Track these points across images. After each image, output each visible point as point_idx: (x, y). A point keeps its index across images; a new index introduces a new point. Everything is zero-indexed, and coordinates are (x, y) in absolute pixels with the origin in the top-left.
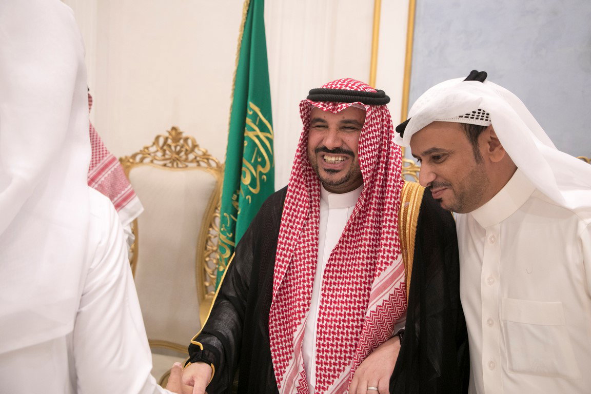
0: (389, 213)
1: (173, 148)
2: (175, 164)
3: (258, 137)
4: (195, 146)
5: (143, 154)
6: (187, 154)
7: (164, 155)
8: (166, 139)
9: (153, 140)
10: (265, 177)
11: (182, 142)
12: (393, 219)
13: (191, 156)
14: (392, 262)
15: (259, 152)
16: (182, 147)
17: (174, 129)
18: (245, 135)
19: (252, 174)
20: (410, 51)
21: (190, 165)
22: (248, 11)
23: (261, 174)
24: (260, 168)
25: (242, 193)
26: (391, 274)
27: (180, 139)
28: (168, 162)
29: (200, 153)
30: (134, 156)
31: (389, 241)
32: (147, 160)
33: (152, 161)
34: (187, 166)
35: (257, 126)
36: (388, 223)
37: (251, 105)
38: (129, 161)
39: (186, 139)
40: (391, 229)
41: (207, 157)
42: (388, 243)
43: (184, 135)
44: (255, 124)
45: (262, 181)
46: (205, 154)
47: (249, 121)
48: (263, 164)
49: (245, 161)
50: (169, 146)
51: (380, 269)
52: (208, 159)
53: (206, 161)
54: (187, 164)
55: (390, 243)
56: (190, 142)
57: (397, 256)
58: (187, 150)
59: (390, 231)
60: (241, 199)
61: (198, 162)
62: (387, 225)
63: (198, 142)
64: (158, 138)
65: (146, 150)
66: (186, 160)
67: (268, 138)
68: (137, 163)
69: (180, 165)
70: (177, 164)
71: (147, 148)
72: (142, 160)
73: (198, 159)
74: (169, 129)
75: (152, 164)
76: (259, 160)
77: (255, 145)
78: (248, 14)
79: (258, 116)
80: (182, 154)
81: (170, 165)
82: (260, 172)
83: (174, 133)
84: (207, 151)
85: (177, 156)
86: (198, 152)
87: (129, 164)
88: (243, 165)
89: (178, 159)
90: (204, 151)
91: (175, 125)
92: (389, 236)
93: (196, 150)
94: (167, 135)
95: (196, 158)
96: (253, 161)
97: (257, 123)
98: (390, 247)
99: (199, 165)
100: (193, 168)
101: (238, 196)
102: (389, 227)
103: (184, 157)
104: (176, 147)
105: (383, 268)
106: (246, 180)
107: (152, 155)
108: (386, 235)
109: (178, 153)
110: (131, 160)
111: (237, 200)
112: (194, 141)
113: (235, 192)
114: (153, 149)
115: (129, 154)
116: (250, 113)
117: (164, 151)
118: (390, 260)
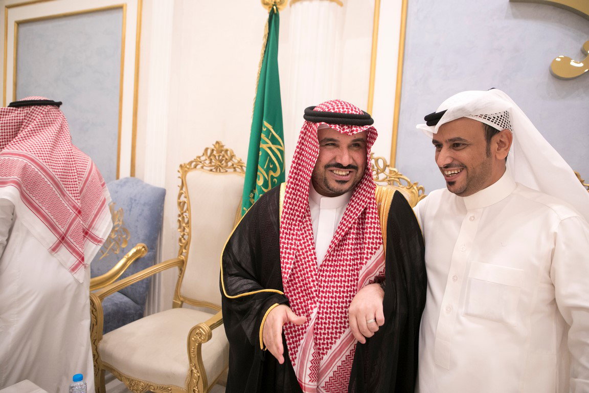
0: (371, 211)
1: (217, 157)
2: (218, 170)
3: (270, 148)
4: (232, 156)
5: (196, 162)
6: (227, 163)
7: (211, 163)
8: (213, 150)
9: (203, 151)
10: (276, 180)
11: (223, 153)
12: (373, 216)
13: (230, 164)
14: (375, 252)
15: (271, 160)
16: (223, 156)
17: (217, 143)
18: (260, 146)
19: (265, 178)
20: (400, 81)
21: (229, 170)
22: (265, 51)
23: (272, 177)
24: (271, 173)
25: (257, 192)
26: (376, 261)
27: (222, 151)
28: (213, 168)
29: (236, 161)
30: (191, 163)
31: (372, 235)
32: (199, 167)
33: (202, 167)
34: (227, 171)
35: (269, 139)
36: (370, 219)
37: (265, 123)
38: (186, 167)
39: (227, 151)
40: (373, 225)
41: (241, 164)
42: (371, 236)
43: (225, 148)
44: (268, 138)
45: (273, 183)
46: (239, 162)
47: (263, 136)
48: (275, 170)
49: (259, 168)
50: (215, 156)
51: (367, 258)
52: (241, 166)
53: (240, 167)
54: (227, 170)
55: (373, 237)
56: (229, 153)
57: (379, 247)
58: (226, 159)
59: (372, 226)
60: (256, 196)
61: (234, 168)
62: (369, 221)
63: (235, 153)
64: (206, 149)
65: (198, 159)
66: (227, 166)
67: (279, 150)
68: (192, 169)
69: (222, 171)
70: (220, 169)
71: (199, 157)
72: (195, 167)
73: (235, 166)
74: (214, 143)
75: (203, 170)
76: (271, 166)
77: (268, 155)
78: (265, 53)
79: (270, 132)
80: (223, 162)
81: (214, 170)
82: (272, 176)
83: (217, 146)
84: (241, 160)
85: (219, 164)
86: (235, 161)
87: (186, 169)
88: (258, 171)
89: (220, 166)
90: (239, 160)
91: (218, 140)
92: (372, 230)
93: (233, 159)
94: (213, 147)
95: (233, 165)
96: (265, 167)
97: (270, 138)
98: (373, 240)
99: (235, 170)
100: (230, 173)
101: (254, 194)
102: (371, 223)
103: (225, 164)
104: (219, 156)
105: (369, 257)
106: (260, 182)
107: (202, 162)
108: (369, 230)
109: (221, 161)
110: (188, 166)
111: (254, 197)
112: (232, 152)
113: (252, 191)
114: (203, 158)
115: (187, 162)
116: (264, 129)
117: (211, 160)
118: (374, 250)
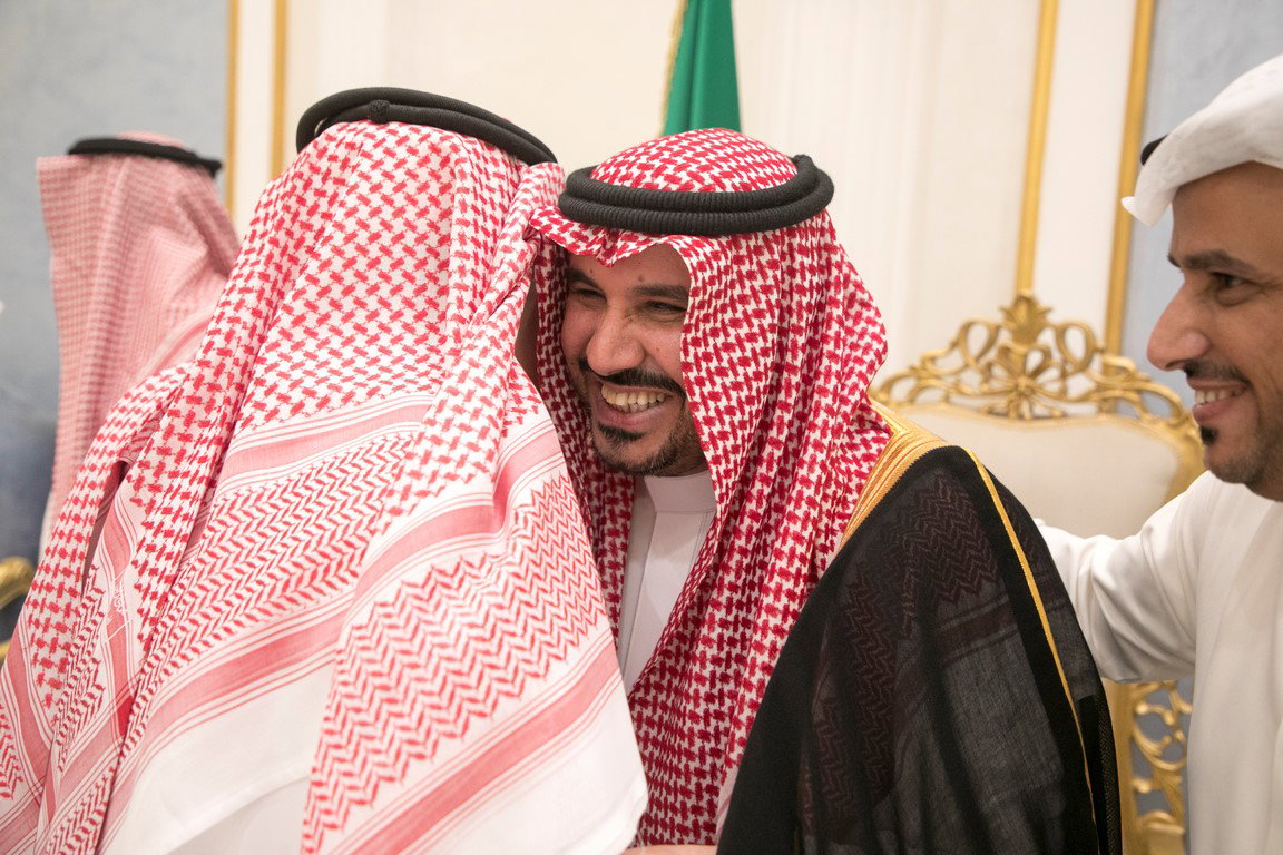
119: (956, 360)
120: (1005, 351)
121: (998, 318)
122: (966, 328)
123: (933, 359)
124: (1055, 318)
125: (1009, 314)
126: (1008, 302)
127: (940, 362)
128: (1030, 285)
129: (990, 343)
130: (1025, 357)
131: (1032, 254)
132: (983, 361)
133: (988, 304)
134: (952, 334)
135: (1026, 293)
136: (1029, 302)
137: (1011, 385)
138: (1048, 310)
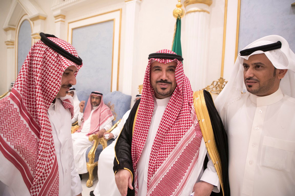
119: (212, 86)
120: (219, 85)
121: (218, 81)
122: (214, 82)
123: (209, 86)
124: (226, 81)
125: (219, 80)
126: (219, 78)
127: (210, 87)
128: (223, 76)
129: (217, 84)
130: (222, 86)
131: (223, 72)
132: (216, 87)
133: (216, 79)
134: (212, 83)
135: (222, 77)
136: (222, 78)
137: (220, 90)
138: (225, 80)
